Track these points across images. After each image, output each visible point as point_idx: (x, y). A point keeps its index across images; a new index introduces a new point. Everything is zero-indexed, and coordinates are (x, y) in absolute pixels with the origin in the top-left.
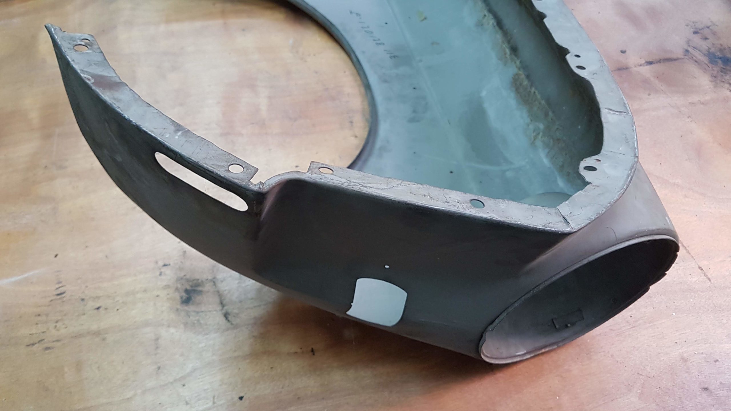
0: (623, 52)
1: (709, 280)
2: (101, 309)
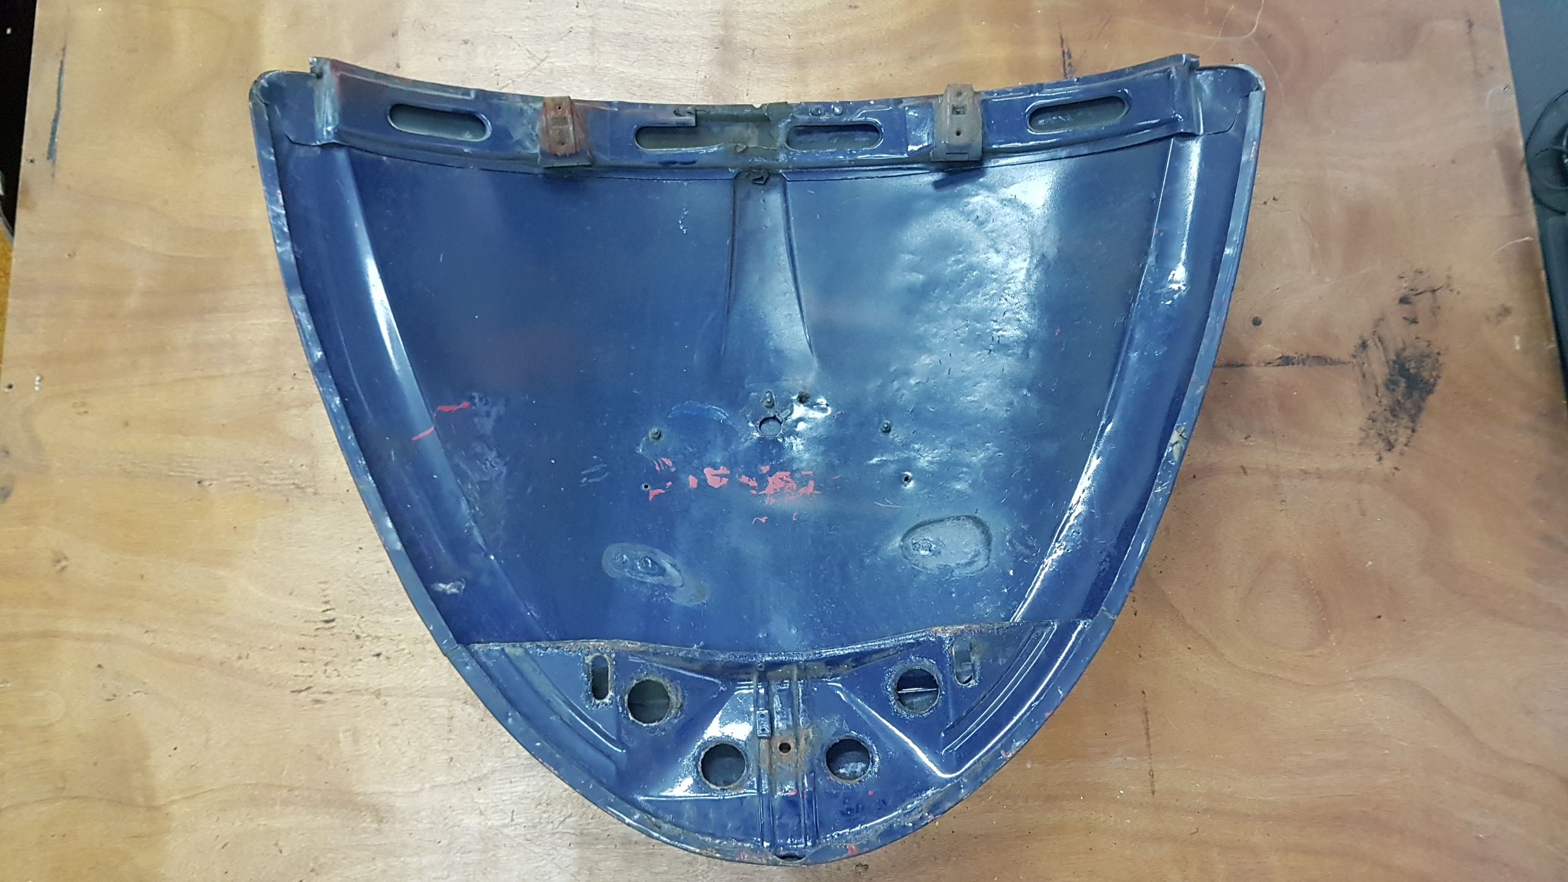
0: (1257, 322)
1: (1153, 792)
2: (381, 658)
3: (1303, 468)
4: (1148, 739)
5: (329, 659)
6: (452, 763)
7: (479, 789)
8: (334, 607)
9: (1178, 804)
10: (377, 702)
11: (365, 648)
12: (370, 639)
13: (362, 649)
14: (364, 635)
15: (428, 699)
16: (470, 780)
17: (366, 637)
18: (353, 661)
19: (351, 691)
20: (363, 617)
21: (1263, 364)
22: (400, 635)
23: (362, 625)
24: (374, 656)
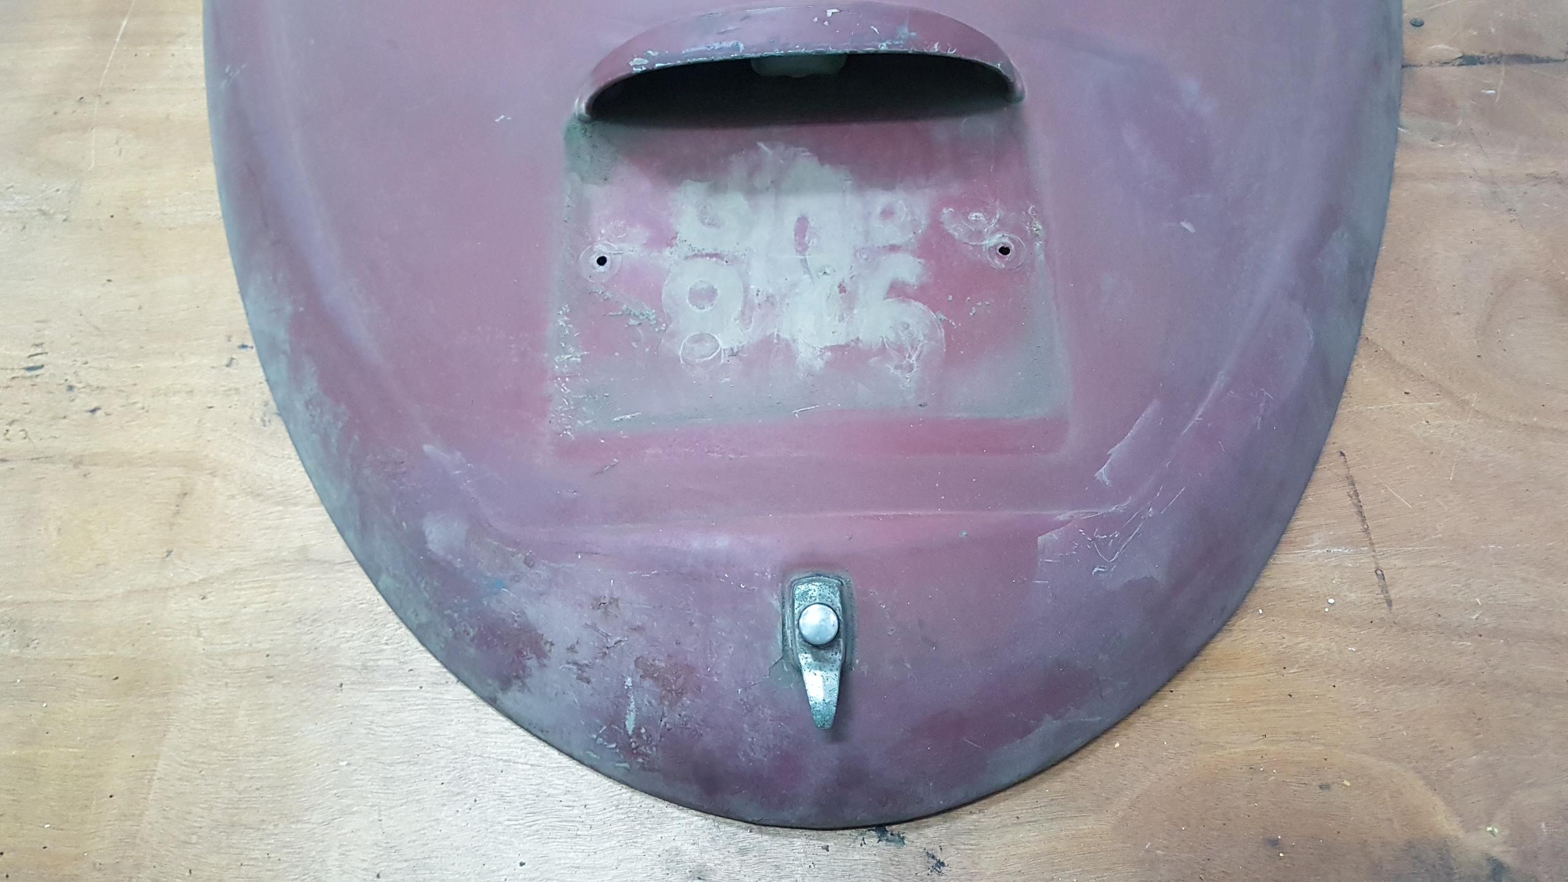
3: (1532, 171)
4: (1364, 520)
5: (18, 416)
6: (168, 559)
7: (203, 599)
8: (46, 351)
9: (1440, 621)
10: (76, 472)
11: (77, 400)
12: (88, 390)
13: (73, 403)
14: (80, 386)
15: (155, 469)
16: (194, 583)
17: (84, 388)
18: (53, 418)
19: (37, 459)
20: (86, 363)
21: (1438, 64)
22: (135, 385)
23: (82, 373)
24: (87, 411)
